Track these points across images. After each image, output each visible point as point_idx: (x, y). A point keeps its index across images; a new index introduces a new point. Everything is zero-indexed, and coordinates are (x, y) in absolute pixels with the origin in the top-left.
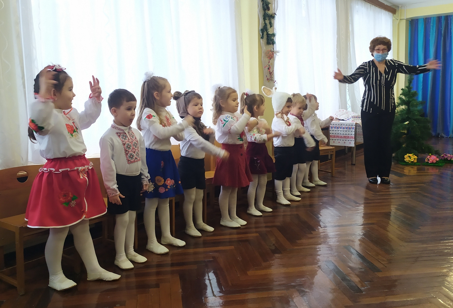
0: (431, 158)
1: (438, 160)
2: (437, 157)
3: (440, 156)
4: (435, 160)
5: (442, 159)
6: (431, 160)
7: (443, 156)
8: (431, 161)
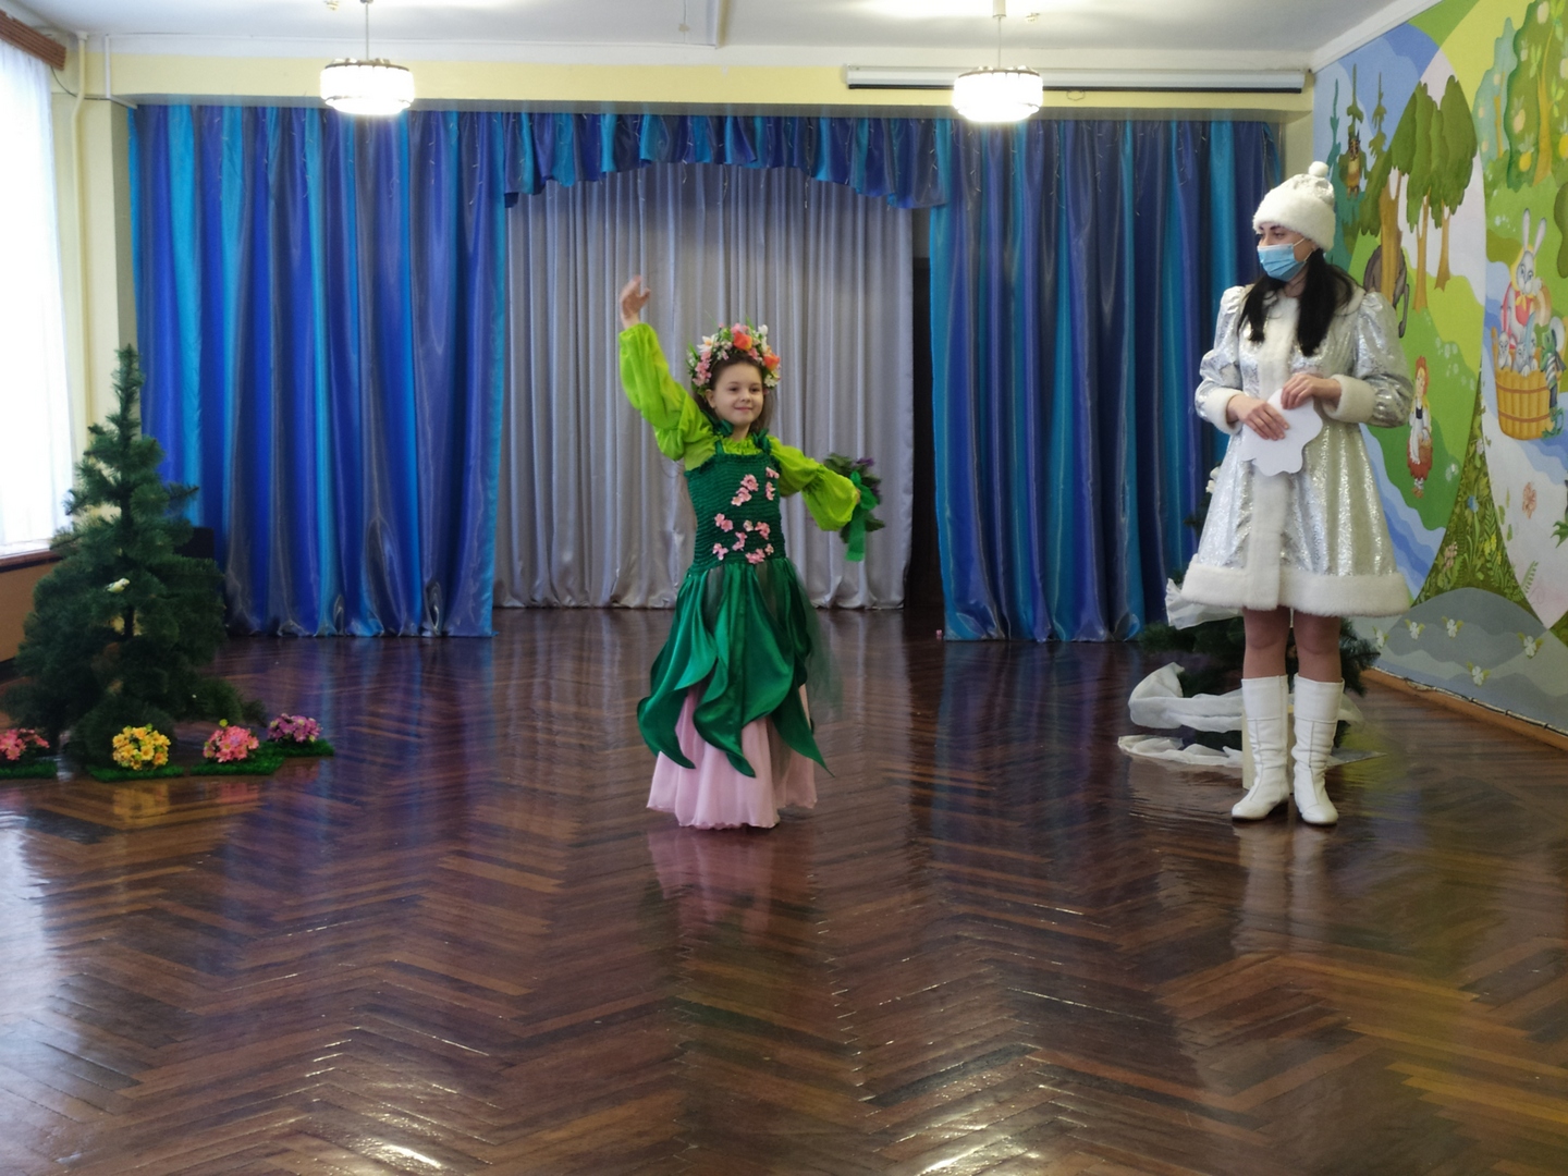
0: (228, 742)
1: (254, 744)
2: (253, 735)
3: (265, 726)
4: (243, 748)
5: (273, 740)
6: (227, 747)
7: (277, 727)
8: (226, 755)
